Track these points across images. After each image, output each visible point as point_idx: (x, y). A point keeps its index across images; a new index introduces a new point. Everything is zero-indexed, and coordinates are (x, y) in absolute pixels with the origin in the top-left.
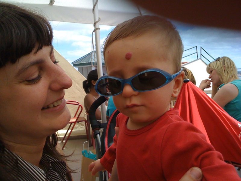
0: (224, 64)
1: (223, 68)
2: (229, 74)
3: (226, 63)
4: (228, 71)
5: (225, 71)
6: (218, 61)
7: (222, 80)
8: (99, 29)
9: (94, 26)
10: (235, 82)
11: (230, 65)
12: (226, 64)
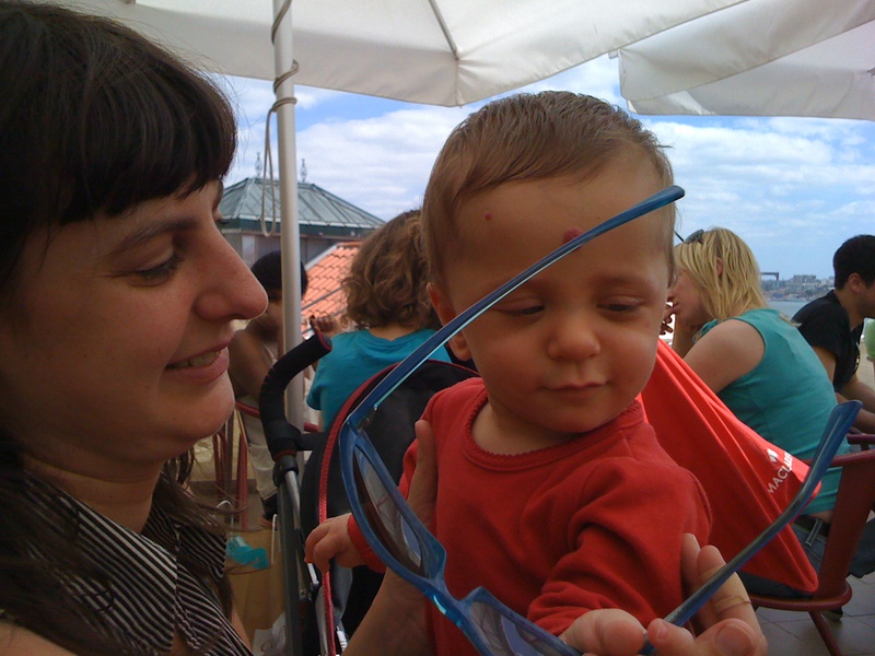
0: (719, 254)
1: (715, 269)
2: (735, 291)
3: (726, 250)
4: (732, 279)
5: (720, 276)
6: (699, 244)
7: (712, 308)
8: (293, 100)
9: (275, 90)
10: (755, 318)
11: (739, 257)
12: (725, 256)
